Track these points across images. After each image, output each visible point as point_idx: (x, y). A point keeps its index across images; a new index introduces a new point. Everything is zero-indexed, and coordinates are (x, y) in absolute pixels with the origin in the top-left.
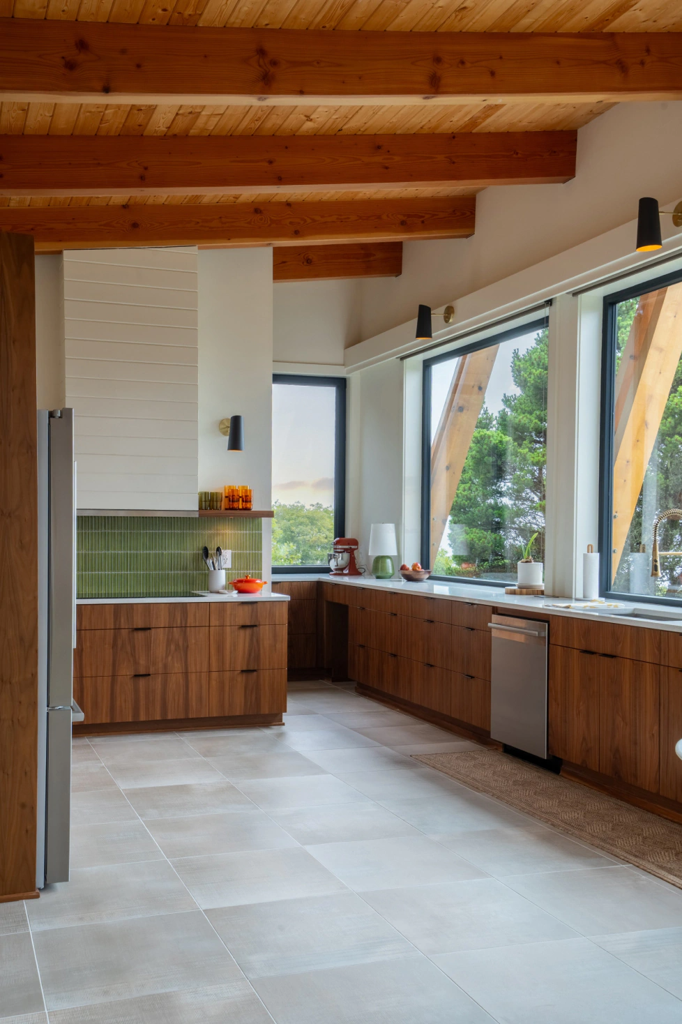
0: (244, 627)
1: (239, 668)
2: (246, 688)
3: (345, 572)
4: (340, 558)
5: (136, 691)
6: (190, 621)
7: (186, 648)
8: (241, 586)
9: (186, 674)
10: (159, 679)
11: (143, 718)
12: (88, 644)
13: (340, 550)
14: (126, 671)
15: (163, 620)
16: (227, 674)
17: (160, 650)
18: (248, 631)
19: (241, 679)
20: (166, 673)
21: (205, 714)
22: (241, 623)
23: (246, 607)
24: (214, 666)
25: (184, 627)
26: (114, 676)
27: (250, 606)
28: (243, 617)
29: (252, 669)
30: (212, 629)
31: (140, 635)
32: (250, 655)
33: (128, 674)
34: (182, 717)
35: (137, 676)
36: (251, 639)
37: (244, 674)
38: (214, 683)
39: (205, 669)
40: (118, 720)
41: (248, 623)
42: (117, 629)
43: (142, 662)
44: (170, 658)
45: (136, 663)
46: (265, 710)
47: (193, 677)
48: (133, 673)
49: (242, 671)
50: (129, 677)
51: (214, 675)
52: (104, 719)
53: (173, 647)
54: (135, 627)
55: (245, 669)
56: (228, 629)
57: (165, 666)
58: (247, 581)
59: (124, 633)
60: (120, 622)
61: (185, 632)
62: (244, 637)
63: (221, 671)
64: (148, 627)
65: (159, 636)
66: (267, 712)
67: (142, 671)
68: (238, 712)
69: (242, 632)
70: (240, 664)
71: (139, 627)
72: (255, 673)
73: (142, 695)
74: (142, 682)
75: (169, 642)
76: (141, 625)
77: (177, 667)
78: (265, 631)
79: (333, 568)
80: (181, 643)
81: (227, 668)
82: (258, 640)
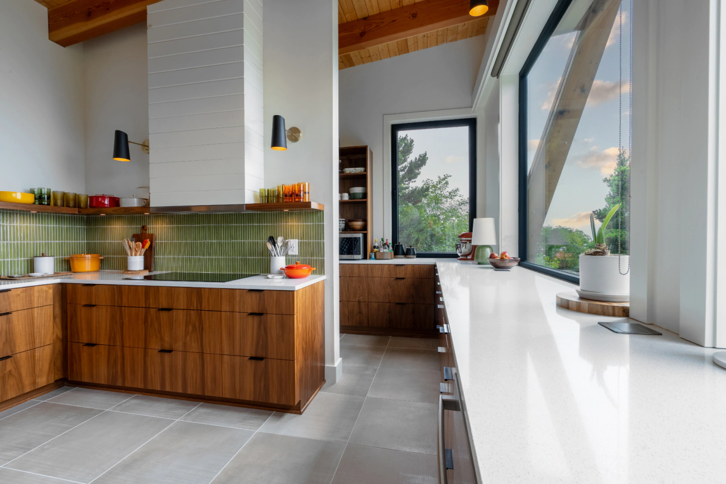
0: (252, 314)
1: (249, 355)
2: (255, 376)
3: (468, 258)
4: (464, 247)
5: (162, 364)
6: (205, 305)
7: (201, 330)
9: (202, 354)
10: (180, 356)
11: (168, 389)
12: (127, 319)
13: (464, 241)
14: (155, 346)
15: (182, 303)
16: (238, 359)
17: (180, 330)
18: (256, 318)
19: (250, 366)
20: (185, 352)
21: (217, 394)
22: (250, 311)
23: (254, 294)
24: (226, 351)
25: (199, 310)
26: (146, 349)
27: (257, 294)
28: (251, 304)
29: (259, 355)
30: (223, 313)
31: (164, 314)
32: (258, 343)
33: (156, 348)
34: (199, 393)
35: (163, 351)
36: (259, 327)
37: (253, 361)
38: (226, 366)
39: (218, 352)
40: (150, 388)
41: (256, 311)
42: (147, 308)
43: (167, 339)
44: (188, 338)
45: (162, 339)
46: (274, 400)
47: (207, 358)
48: (160, 348)
49: (251, 358)
50: (157, 351)
51: (226, 358)
52: (140, 385)
53: (190, 328)
54: (161, 307)
55: (253, 355)
56: (238, 315)
57: (185, 344)
58: (297, 268)
59: (153, 311)
60: (149, 302)
61: (200, 315)
62: (252, 322)
63: (232, 355)
64: (171, 308)
65: (179, 317)
66: (275, 402)
67: (167, 347)
68: (248, 397)
69: (250, 318)
70: (249, 351)
71: (164, 307)
72: (263, 362)
73: (167, 369)
74: (167, 356)
75: (187, 324)
76: (165, 306)
77: (194, 347)
78: (272, 321)
79: (459, 254)
80: (197, 325)
81: (237, 352)
82: (265, 329)
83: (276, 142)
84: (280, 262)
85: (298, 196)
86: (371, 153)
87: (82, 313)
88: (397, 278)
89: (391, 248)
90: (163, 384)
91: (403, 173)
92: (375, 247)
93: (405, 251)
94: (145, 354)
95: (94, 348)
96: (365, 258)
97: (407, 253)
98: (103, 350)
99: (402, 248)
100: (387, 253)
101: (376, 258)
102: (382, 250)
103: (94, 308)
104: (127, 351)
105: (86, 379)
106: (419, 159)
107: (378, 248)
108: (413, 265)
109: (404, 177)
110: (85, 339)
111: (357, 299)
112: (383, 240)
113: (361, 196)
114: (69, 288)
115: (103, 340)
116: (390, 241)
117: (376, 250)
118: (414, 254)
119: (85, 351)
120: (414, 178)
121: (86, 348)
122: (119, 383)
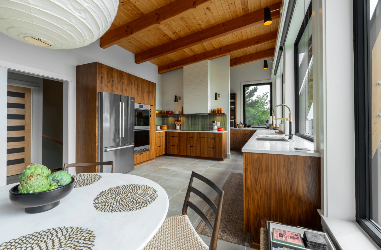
0: (212, 138)
1: (212, 147)
2: (213, 152)
3: (268, 128)
5: (191, 150)
6: (201, 136)
7: (200, 142)
8: (219, 129)
9: (200, 147)
10: (195, 147)
11: (192, 155)
12: (182, 139)
13: (268, 123)
14: (189, 145)
15: (196, 136)
16: (209, 148)
17: (195, 142)
18: (213, 139)
19: (212, 150)
20: (196, 147)
21: (204, 156)
23: (213, 134)
24: (206, 146)
25: (200, 137)
26: (187, 146)
27: (214, 134)
28: (212, 136)
29: (214, 147)
30: (206, 138)
31: (191, 139)
32: (214, 144)
34: (199, 156)
36: (214, 141)
38: (206, 150)
39: (204, 147)
40: (188, 155)
41: (213, 137)
42: (187, 137)
43: (192, 144)
46: (217, 157)
47: (202, 148)
48: (190, 146)
49: (212, 148)
51: (206, 148)
53: (198, 142)
56: (209, 138)
57: (196, 145)
58: (220, 129)
59: (188, 138)
61: (200, 139)
62: (212, 140)
64: (193, 137)
65: (195, 139)
66: (218, 157)
67: (192, 146)
68: (211, 156)
69: (212, 139)
72: (215, 149)
74: (192, 148)
75: (197, 140)
76: (191, 136)
77: (198, 146)
78: (217, 139)
79: (266, 127)
80: (199, 141)
81: (209, 147)
82: (216, 141)
83: (216, 99)
84: (216, 127)
85: (221, 111)
86: (237, 94)
87: (171, 138)
88: (245, 134)
89: (243, 125)
90: (191, 154)
91: (247, 95)
92: (238, 124)
93: (248, 126)
94: (187, 147)
95: (174, 146)
96: (235, 128)
97: (249, 127)
98: (176, 147)
99: (247, 125)
100: (242, 126)
101: (238, 128)
102: (240, 125)
103: (174, 137)
104: (182, 147)
105: (172, 153)
106: (254, 89)
107: (239, 125)
108: (250, 130)
109: (247, 96)
110: (171, 144)
111: (233, 140)
112: (240, 122)
113: (233, 108)
114: (168, 133)
115: (176, 144)
116: (243, 123)
117: (238, 125)
118: (251, 127)
119: (172, 147)
120: (252, 97)
121: (172, 146)
122: (180, 154)
